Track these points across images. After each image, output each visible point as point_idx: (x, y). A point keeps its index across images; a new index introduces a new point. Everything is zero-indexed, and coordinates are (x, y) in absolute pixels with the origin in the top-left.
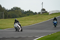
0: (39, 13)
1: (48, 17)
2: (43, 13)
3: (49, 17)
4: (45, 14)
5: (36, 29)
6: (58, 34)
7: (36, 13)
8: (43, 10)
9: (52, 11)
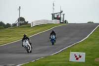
0: (15, 25)
1: (29, 32)
2: (21, 24)
3: (31, 32)
4: (23, 27)
5: (10, 53)
6: (47, 60)
7: (8, 25)
8: (21, 21)
9: (37, 21)
